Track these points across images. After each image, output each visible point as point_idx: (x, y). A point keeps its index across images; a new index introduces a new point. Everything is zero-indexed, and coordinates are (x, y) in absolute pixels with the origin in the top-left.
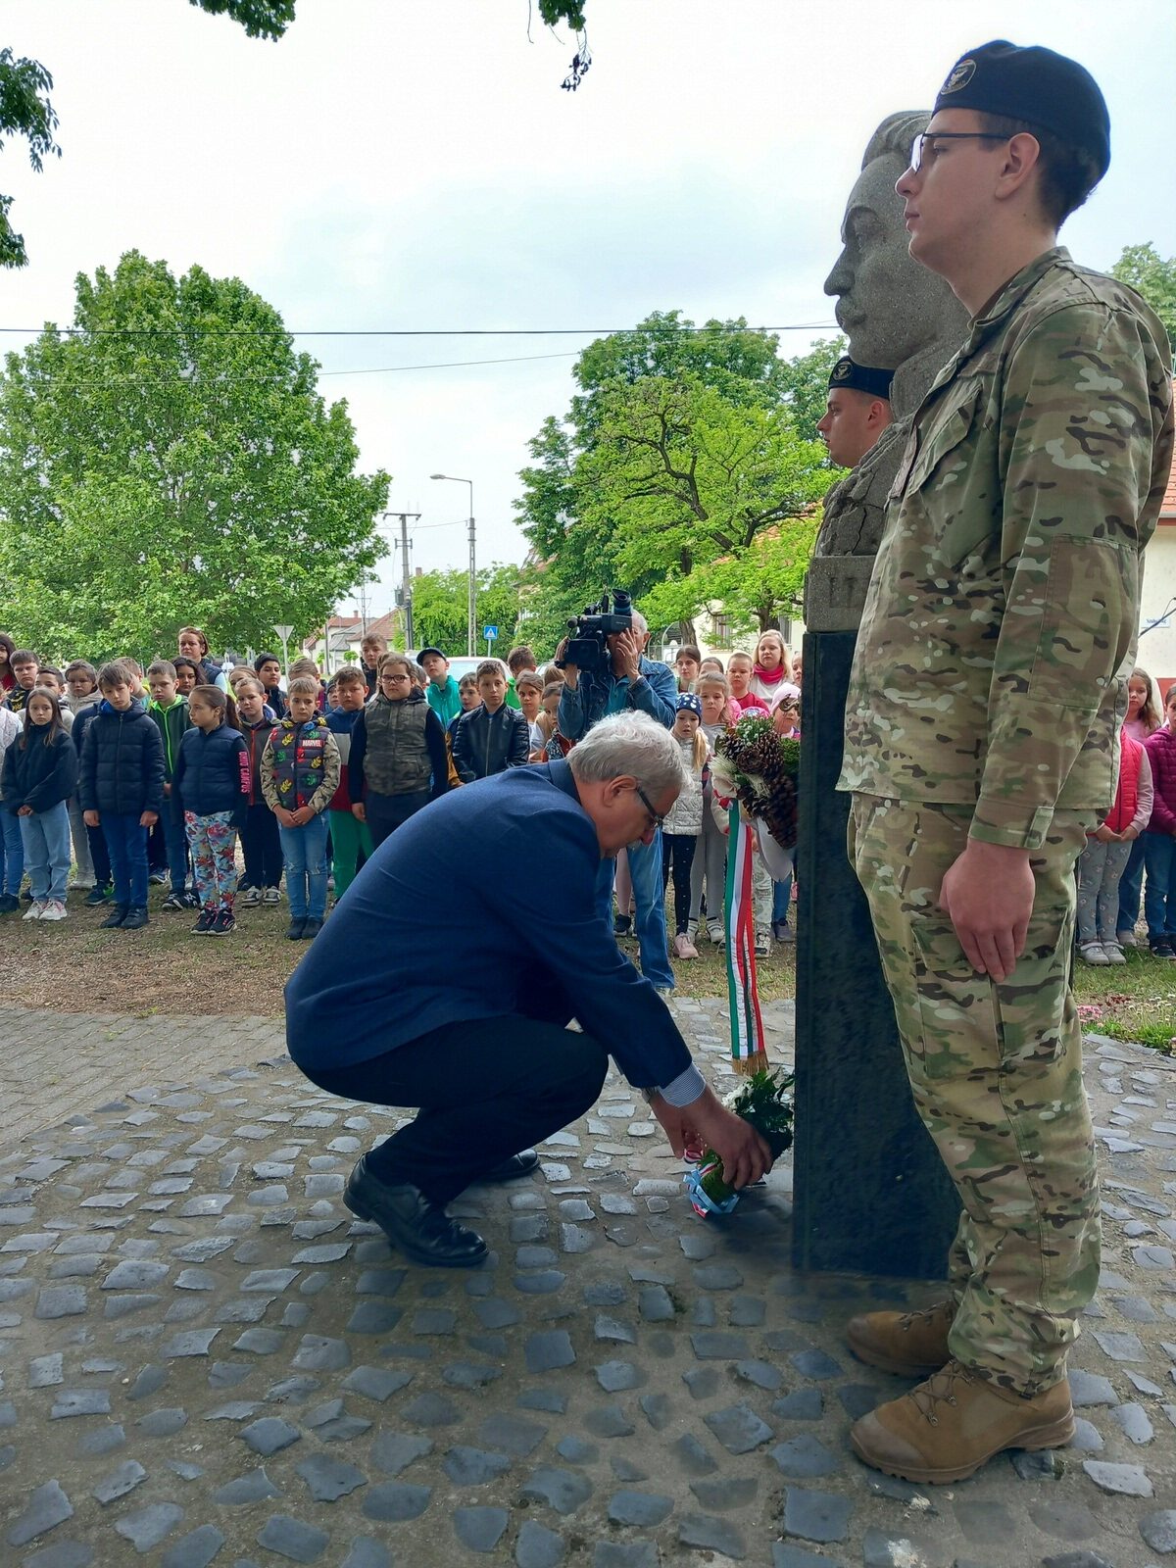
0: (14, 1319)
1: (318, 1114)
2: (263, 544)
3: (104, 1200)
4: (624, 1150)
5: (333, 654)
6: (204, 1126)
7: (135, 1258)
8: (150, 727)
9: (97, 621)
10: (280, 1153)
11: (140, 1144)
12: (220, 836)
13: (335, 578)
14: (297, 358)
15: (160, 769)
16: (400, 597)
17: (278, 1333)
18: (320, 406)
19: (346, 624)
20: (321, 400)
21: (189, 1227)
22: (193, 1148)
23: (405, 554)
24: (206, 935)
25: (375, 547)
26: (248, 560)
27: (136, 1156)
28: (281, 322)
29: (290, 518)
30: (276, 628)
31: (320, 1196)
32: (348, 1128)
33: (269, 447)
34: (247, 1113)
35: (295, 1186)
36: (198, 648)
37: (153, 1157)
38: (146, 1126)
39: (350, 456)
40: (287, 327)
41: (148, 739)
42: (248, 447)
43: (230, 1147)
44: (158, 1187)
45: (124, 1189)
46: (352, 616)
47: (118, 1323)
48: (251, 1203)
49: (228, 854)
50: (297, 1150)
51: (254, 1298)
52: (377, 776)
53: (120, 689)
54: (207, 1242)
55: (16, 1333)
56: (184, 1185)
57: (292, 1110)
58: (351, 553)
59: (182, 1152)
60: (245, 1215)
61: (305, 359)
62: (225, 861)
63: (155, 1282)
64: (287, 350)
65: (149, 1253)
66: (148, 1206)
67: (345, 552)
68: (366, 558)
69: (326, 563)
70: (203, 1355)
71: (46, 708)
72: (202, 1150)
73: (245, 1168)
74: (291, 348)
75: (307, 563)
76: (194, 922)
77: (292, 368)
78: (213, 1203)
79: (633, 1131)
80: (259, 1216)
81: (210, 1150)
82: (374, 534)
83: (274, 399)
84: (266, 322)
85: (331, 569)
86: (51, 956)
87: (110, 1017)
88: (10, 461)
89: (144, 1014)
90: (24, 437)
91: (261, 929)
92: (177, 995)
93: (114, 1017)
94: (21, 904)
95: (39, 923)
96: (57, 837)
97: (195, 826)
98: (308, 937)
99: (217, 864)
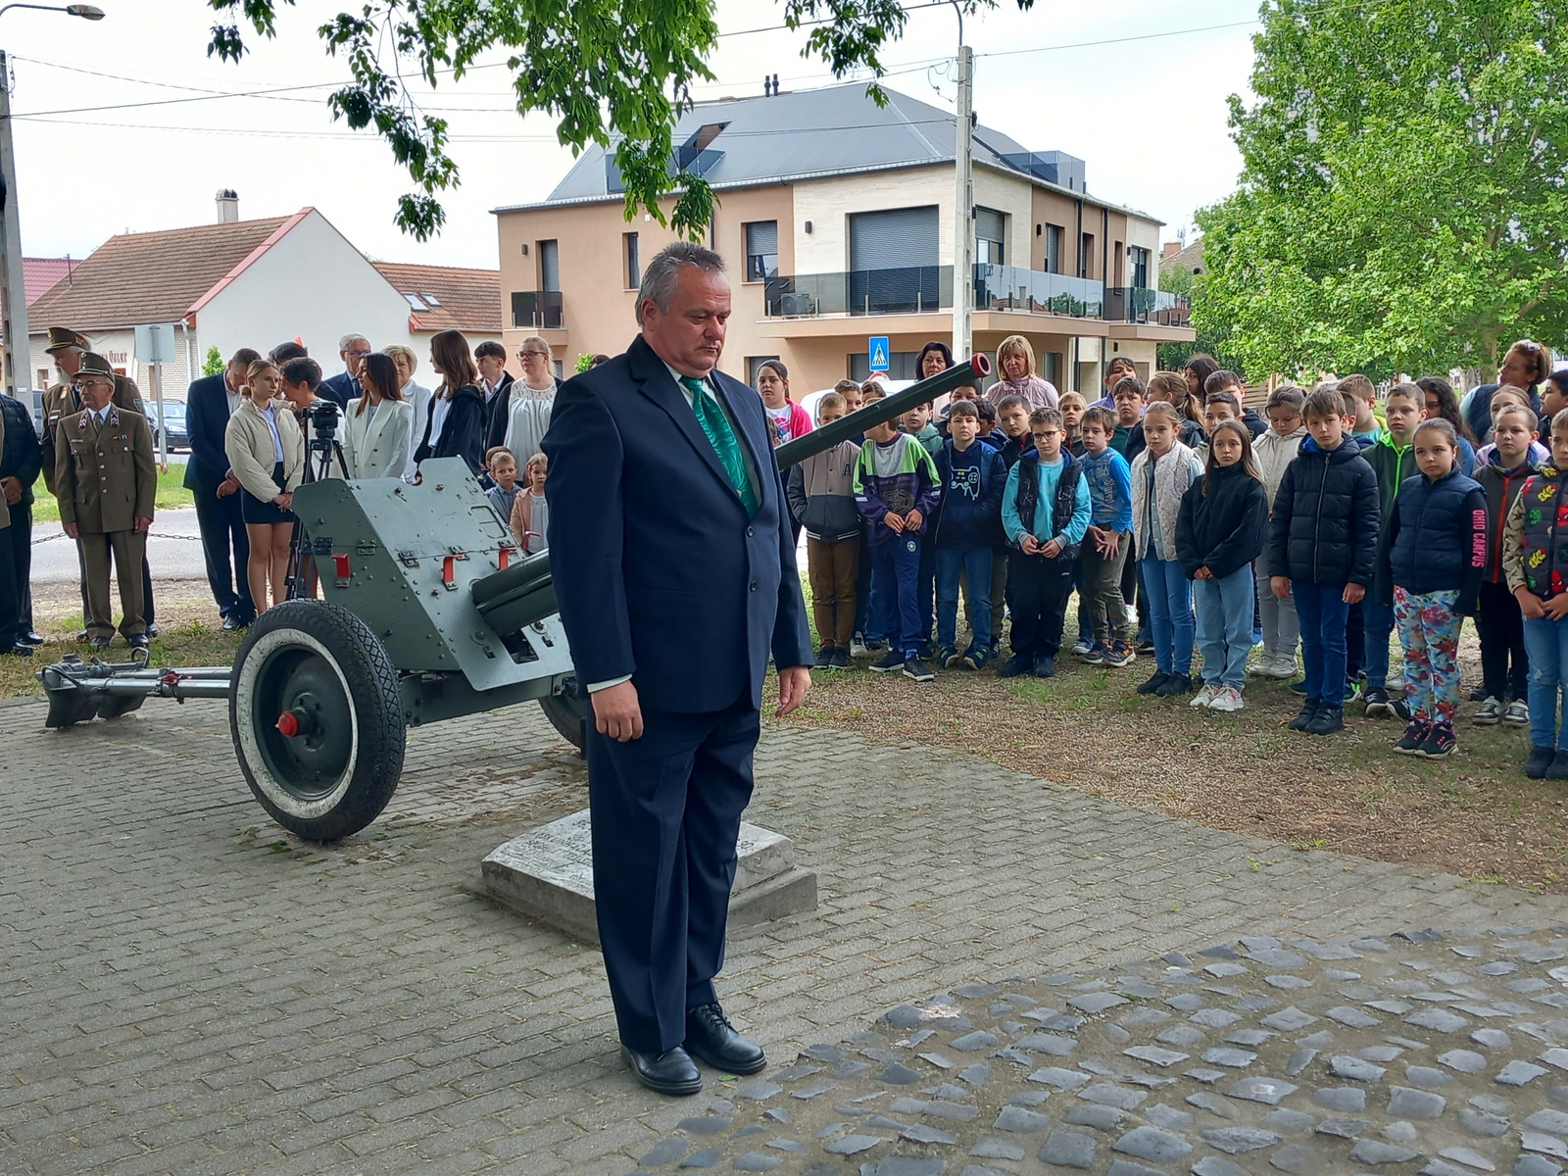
6: (1297, 994)
8: (1364, 472)
12: (1439, 623)
15: (1373, 528)
24: (1413, 755)
38: (1226, 980)
41: (1359, 487)
49: (1448, 647)
57: (1412, 1000)
62: (1443, 657)
71: (1233, 444)
76: (1400, 735)
86: (1211, 756)
87: (1260, 843)
88: (1273, 113)
89: (1306, 846)
90: (1291, 81)
91: (1491, 757)
92: (1354, 830)
93: (1267, 843)
94: (1193, 686)
95: (1208, 712)
96: (1238, 607)
97: (1406, 606)
98: (1554, 777)
99: (1433, 662)
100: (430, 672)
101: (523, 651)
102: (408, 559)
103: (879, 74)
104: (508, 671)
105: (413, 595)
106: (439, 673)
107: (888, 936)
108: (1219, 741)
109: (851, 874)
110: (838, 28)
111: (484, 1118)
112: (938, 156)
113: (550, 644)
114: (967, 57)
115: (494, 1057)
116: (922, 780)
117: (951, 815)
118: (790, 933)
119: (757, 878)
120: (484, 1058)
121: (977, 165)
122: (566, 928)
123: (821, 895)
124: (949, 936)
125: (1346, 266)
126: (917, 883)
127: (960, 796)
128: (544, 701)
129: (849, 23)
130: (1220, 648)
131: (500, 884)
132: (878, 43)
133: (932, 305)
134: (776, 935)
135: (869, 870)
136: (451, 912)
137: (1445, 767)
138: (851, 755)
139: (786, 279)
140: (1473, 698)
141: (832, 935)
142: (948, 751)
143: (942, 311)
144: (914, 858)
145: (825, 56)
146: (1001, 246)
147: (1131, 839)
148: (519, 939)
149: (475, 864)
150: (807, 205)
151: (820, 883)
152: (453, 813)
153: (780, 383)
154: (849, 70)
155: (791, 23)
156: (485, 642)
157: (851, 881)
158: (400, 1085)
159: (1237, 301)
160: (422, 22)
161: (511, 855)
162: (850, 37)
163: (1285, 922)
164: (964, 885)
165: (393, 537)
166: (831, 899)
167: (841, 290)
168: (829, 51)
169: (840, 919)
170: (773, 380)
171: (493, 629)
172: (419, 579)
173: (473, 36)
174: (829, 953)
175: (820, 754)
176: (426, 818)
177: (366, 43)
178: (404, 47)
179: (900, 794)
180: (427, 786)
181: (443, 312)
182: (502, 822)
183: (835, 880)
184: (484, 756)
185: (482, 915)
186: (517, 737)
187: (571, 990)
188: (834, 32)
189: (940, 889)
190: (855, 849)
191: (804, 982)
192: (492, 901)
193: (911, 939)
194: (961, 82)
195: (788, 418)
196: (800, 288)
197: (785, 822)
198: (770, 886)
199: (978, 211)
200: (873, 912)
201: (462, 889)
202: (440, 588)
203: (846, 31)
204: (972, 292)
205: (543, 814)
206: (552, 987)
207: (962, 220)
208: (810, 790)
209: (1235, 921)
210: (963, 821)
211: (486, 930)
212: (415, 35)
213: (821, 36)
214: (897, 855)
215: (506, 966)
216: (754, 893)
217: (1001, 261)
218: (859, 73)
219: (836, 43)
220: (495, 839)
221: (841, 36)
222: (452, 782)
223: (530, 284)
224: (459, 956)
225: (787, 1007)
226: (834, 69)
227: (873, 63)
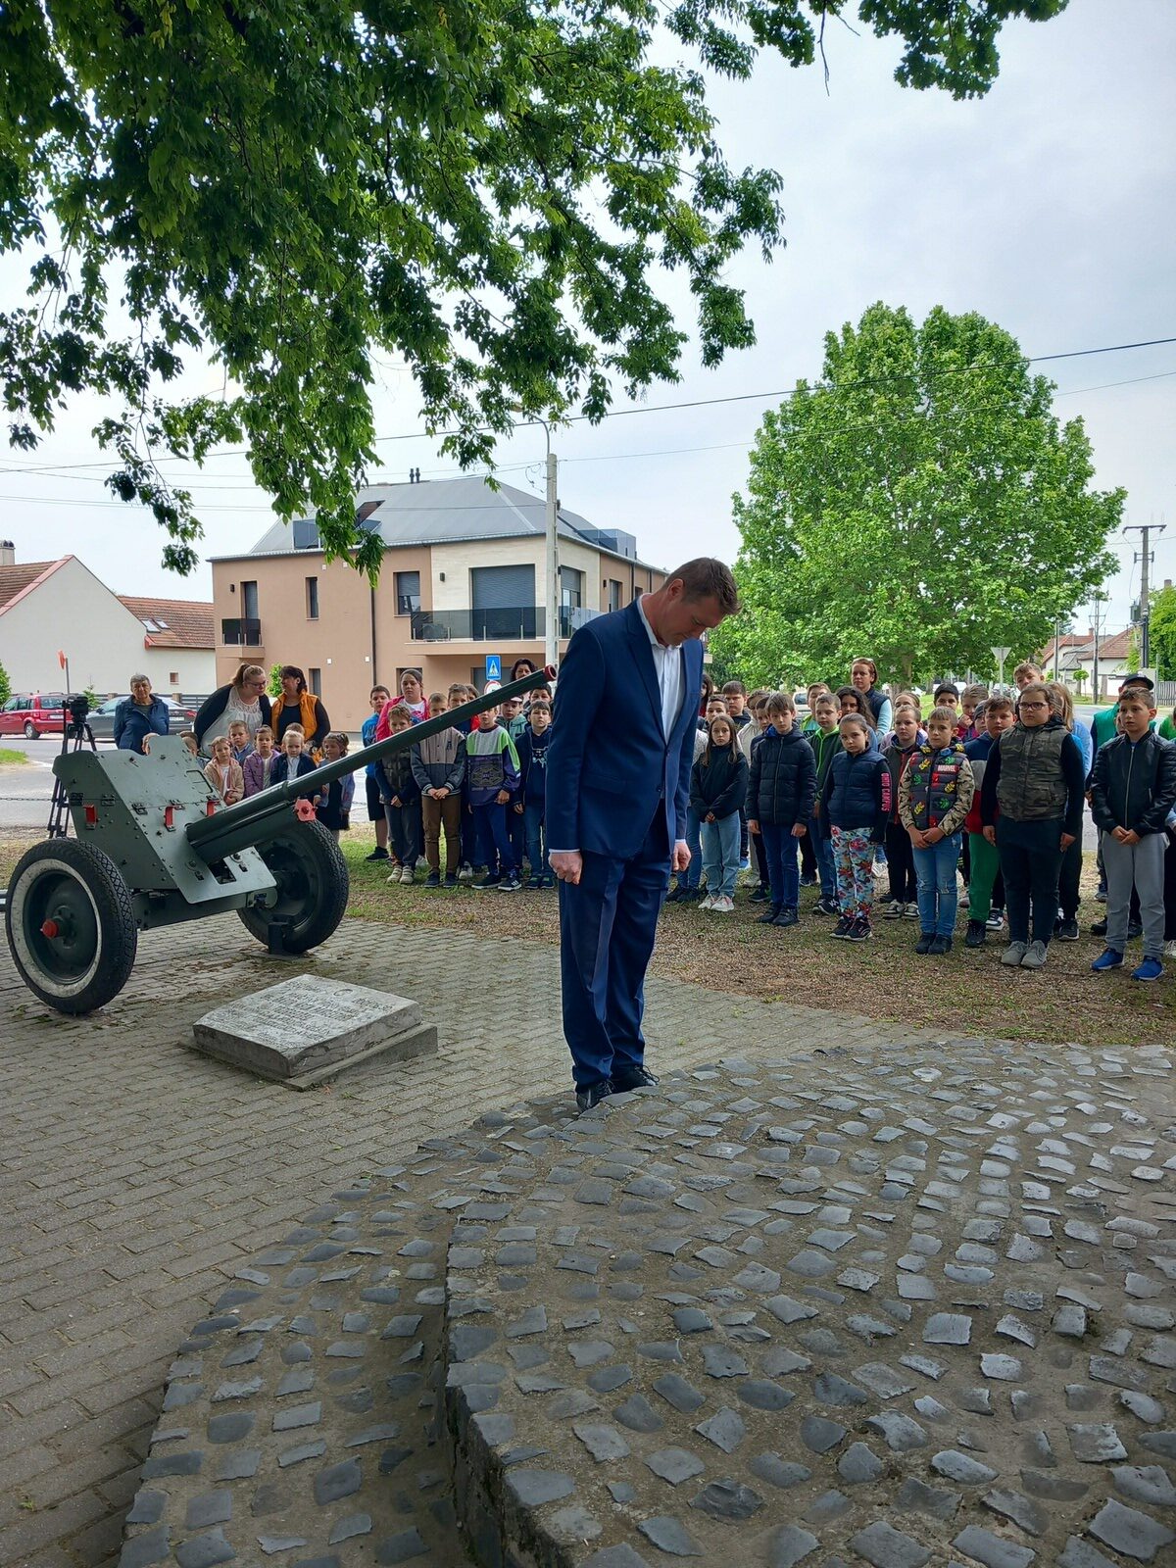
0: (560, 1197)
1: (842, 1099)
2: (987, 567)
3: (653, 1130)
4: (1118, 1187)
5: (1062, 673)
6: (750, 1090)
7: (658, 1174)
8: (805, 750)
9: (826, 648)
10: (797, 1124)
11: (697, 1095)
12: (860, 849)
13: (1058, 598)
14: (1032, 381)
16: (1136, 613)
17: (732, 1255)
18: (1053, 427)
19: (1079, 642)
20: (1055, 420)
21: (704, 1163)
22: (732, 1105)
23: (1145, 568)
24: (842, 939)
25: (1104, 565)
26: (971, 583)
27: (688, 1103)
28: (1017, 348)
29: (1016, 541)
30: (993, 650)
31: (814, 1164)
32: (863, 1116)
33: (999, 472)
34: (787, 1087)
35: (798, 1152)
36: (868, 678)
37: (700, 1106)
38: (706, 1082)
39: (1083, 475)
40: (1023, 353)
41: (802, 758)
42: (978, 474)
43: (761, 1110)
44: (694, 1129)
45: (669, 1125)
46: (1087, 633)
47: (626, 1218)
48: (760, 1157)
49: (866, 866)
50: (812, 1123)
51: (727, 1226)
52: (1007, 801)
53: (785, 714)
54: (710, 1177)
55: (558, 1206)
56: (714, 1132)
57: (824, 1091)
58: (1077, 573)
59: (723, 1108)
60: (753, 1164)
61: (1040, 382)
62: (862, 872)
63: (662, 1196)
64: (1022, 375)
65: (667, 1175)
66: (681, 1141)
67: (1071, 571)
68: (1093, 577)
69: (1048, 584)
70: (672, 1255)
71: (725, 731)
72: (738, 1108)
73: (764, 1129)
74: (1027, 373)
75: (1028, 585)
76: (833, 926)
77: (1026, 392)
78: (728, 1150)
79: (1136, 1173)
80: (760, 1167)
81: (745, 1110)
82: (1103, 551)
83: (1005, 426)
84: (1003, 350)
85: (1055, 590)
86: (711, 941)
87: (742, 998)
88: (762, 507)
89: (770, 999)
90: (774, 484)
91: (894, 939)
92: (802, 988)
93: (745, 998)
94: (702, 894)
95: (711, 913)
96: (731, 842)
97: (839, 839)
98: (934, 952)
99: (856, 875)
100: (155, 890)
101: (225, 876)
102: (139, 809)
103: (493, 468)
104: (214, 889)
105: (143, 835)
106: (161, 891)
107: (485, 1069)
108: (718, 931)
109: (463, 1027)
110: (462, 436)
111: (195, 1200)
112: (533, 529)
113: (245, 870)
114: (552, 462)
115: (201, 1159)
116: (516, 963)
117: (535, 985)
118: (418, 1069)
119: (395, 1030)
120: (194, 1160)
121: (561, 537)
122: (255, 1070)
123: (440, 1042)
124: (529, 1067)
125: (811, 613)
126: (508, 1032)
127: (541, 973)
128: (241, 912)
129: (470, 432)
130: (719, 869)
131: (208, 1041)
132: (491, 446)
133: (531, 634)
134: (407, 1070)
135: (476, 1024)
136: (170, 1061)
137: (863, 946)
138: (466, 947)
139: (426, 613)
140: (882, 901)
141: (447, 1069)
142: (532, 943)
143: (538, 638)
144: (507, 1015)
145: (454, 455)
146: (579, 594)
147: (656, 998)
148: (221, 1079)
149: (188, 1028)
150: (440, 560)
151: (440, 1034)
152: (173, 993)
153: (418, 686)
154: (471, 466)
155: (430, 432)
156: (196, 868)
157: (462, 1032)
158: (132, 1180)
159: (738, 635)
160: (166, 424)
161: (213, 1020)
162: (471, 442)
163: (754, 1049)
164: (540, 1032)
165: (128, 794)
166: (448, 1044)
167: (467, 622)
168: (456, 452)
169: (453, 1058)
170: (413, 684)
171: (203, 859)
172: (148, 823)
173: (204, 435)
174: (445, 1081)
175: (445, 946)
176: (153, 997)
177: (126, 440)
178: (152, 442)
179: (500, 972)
180: (154, 975)
181: (170, 632)
182: (209, 999)
183: (451, 1032)
184: (196, 952)
185: (194, 1063)
186: (221, 939)
187: (258, 1112)
188: (460, 438)
189: (525, 1036)
190: (467, 1010)
191: (427, 1101)
192: (201, 1053)
193: (502, 1070)
194: (548, 479)
195: (423, 711)
196: (436, 620)
197: (417, 994)
198: (404, 1036)
199: (561, 569)
200: (476, 1052)
201: (179, 1045)
202: (163, 829)
203: (468, 437)
204: (559, 626)
205: (240, 992)
206: (246, 1110)
207: (552, 576)
208: (436, 971)
209: (721, 1049)
210: (542, 989)
211: (195, 1073)
212: (160, 432)
213: (450, 442)
214: (495, 1013)
215: (211, 1097)
216: (393, 1041)
217: (579, 605)
218: (478, 468)
219: (461, 445)
220: (204, 1010)
221: (464, 441)
222: (172, 971)
223: (237, 614)
224: (177, 1091)
225: (413, 1118)
226: (461, 465)
227: (488, 460)
